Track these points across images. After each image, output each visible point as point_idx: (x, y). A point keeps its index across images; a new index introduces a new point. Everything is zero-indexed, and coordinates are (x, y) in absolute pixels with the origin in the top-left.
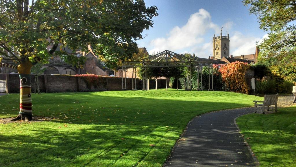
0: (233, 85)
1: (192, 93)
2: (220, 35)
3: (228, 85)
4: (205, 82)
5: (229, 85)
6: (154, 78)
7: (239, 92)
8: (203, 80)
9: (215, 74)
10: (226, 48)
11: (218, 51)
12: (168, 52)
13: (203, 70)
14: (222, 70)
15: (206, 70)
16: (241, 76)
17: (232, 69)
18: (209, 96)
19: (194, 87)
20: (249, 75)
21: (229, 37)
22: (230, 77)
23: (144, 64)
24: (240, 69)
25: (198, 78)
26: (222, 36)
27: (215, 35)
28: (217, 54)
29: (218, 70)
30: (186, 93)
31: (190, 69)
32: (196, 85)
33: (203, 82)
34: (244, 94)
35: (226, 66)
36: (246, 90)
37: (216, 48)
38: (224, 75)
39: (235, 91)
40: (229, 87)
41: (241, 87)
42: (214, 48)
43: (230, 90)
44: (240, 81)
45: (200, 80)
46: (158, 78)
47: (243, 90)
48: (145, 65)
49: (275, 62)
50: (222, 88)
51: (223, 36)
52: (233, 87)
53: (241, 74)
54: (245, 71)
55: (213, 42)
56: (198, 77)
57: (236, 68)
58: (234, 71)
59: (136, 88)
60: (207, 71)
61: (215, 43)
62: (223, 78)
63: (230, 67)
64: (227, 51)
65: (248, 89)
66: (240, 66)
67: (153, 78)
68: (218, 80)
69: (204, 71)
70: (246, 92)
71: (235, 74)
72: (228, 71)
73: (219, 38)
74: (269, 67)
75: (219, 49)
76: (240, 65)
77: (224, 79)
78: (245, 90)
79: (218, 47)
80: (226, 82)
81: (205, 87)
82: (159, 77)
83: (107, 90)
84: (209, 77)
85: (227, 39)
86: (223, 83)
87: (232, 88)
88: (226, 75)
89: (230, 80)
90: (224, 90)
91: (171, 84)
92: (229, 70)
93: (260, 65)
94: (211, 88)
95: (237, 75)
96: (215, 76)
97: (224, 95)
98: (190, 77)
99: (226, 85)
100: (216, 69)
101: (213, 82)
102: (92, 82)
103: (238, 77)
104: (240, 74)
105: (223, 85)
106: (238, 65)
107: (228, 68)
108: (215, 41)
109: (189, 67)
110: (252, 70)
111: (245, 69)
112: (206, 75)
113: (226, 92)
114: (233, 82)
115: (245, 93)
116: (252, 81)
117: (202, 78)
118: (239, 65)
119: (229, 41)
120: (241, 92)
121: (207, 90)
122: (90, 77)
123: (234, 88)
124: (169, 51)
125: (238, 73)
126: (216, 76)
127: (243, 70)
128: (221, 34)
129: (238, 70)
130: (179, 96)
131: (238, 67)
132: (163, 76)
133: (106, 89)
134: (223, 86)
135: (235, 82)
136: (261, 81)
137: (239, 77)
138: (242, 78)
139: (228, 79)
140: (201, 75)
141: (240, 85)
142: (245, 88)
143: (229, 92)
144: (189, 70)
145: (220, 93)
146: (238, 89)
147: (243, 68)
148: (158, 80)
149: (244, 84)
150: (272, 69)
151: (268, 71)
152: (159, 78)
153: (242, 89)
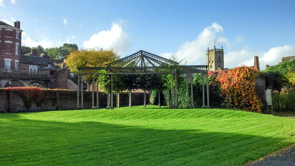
0: (238, 100)
1: (177, 113)
2: (214, 48)
3: (231, 99)
4: (197, 96)
5: (233, 100)
6: (127, 91)
7: (247, 110)
8: (195, 93)
9: (211, 85)
10: (220, 61)
11: (212, 65)
12: (143, 53)
13: (195, 79)
14: (221, 79)
15: (198, 79)
16: (249, 87)
17: (236, 77)
18: (204, 117)
19: (183, 103)
20: (259, 85)
21: (223, 50)
22: (234, 88)
23: (109, 70)
24: (247, 76)
25: (187, 90)
26: (215, 49)
27: (208, 48)
28: (211, 68)
29: (215, 78)
30: (169, 113)
31: (176, 78)
32: (185, 100)
33: (194, 96)
34: (256, 112)
35: (227, 72)
36: (258, 107)
37: (210, 61)
38: (224, 85)
39: (241, 108)
40: (233, 103)
41: (251, 102)
42: (208, 62)
43: (233, 106)
44: (248, 94)
45: (191, 94)
46: (132, 91)
47: (253, 107)
48: (110, 72)
49: (292, 67)
50: (221, 103)
51: (217, 49)
52: (238, 102)
53: (249, 84)
54: (254, 80)
55: (207, 55)
56: (187, 88)
57: (241, 75)
58: (239, 79)
59: (97, 106)
60: (200, 81)
61: (209, 56)
62: (223, 89)
63: (233, 74)
64: (221, 64)
65: (260, 106)
66: (246, 72)
67: (125, 92)
68: (216, 93)
69: (197, 81)
70: (258, 110)
71: (240, 84)
72: (230, 80)
73: (213, 51)
74: (285, 74)
75: (213, 62)
76: (248, 71)
77: (224, 91)
78: (255, 106)
79: (212, 60)
80: (227, 96)
81: (198, 102)
82: (134, 90)
83: (57, 109)
84: (203, 88)
85: (221, 52)
86: (223, 97)
87: (237, 104)
88: (227, 85)
89: (234, 91)
90: (225, 107)
91: (152, 100)
92: (231, 78)
93: (272, 72)
94: (206, 104)
95: (244, 84)
96: (211, 87)
97: (227, 116)
98: (176, 88)
99: (228, 100)
100: (212, 77)
101: (209, 95)
102: (32, 97)
103: (244, 88)
104: (247, 83)
105: (223, 99)
106: (244, 71)
107: (230, 76)
108: (208, 54)
109: (175, 74)
110: (262, 79)
111: (254, 76)
112: (198, 86)
113: (228, 111)
114: (239, 95)
115: (256, 110)
116: (266, 94)
117: (194, 91)
118: (246, 70)
119: (223, 54)
120: (250, 110)
121: (201, 107)
122: (29, 90)
123: (239, 104)
124: (145, 52)
125: (245, 82)
126: (213, 87)
127: (251, 78)
128: (215, 46)
129: (245, 77)
130: (156, 118)
131: (244, 73)
132: (140, 88)
133: (55, 108)
134: (223, 102)
135: (241, 95)
136: (279, 94)
137: (247, 88)
138: (251, 89)
139: (230, 91)
140: (192, 86)
141: (248, 99)
142: (256, 103)
143: (233, 111)
144: (174, 79)
145: (220, 112)
146: (246, 105)
147: (251, 74)
148: (132, 94)
149: (255, 98)
150: (289, 77)
151: (283, 79)
152: (135, 92)
153: (251, 105)
